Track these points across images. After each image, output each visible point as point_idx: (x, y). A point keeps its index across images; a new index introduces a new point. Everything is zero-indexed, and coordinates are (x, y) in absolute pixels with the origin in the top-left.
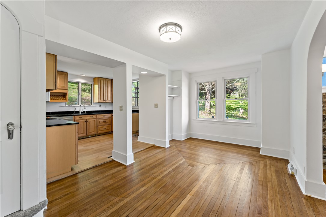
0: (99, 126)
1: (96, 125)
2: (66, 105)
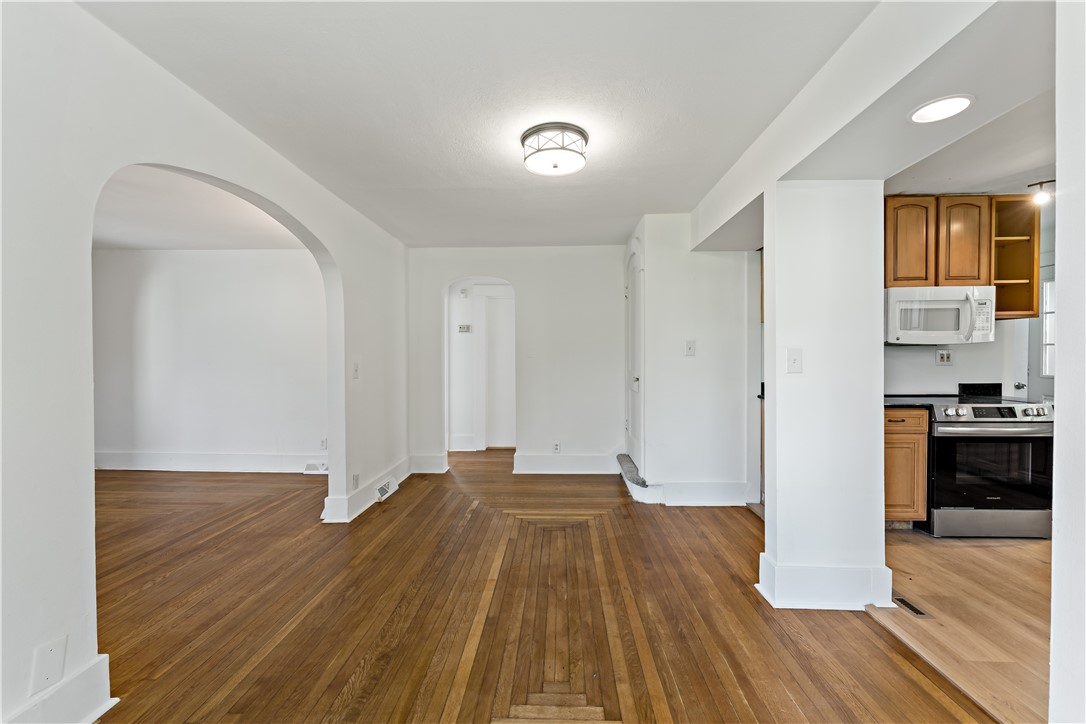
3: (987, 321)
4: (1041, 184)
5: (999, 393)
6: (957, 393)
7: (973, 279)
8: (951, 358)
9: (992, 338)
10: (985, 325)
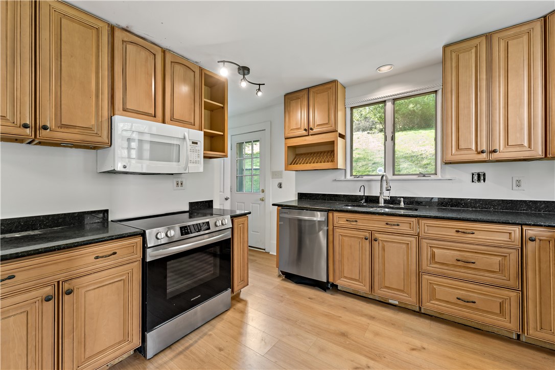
0: (429, 273)
1: (414, 267)
2: (348, 177)
3: (199, 157)
4: (224, 62)
5: (212, 207)
6: (188, 210)
7: (191, 125)
8: (184, 184)
9: (201, 170)
10: (197, 159)
